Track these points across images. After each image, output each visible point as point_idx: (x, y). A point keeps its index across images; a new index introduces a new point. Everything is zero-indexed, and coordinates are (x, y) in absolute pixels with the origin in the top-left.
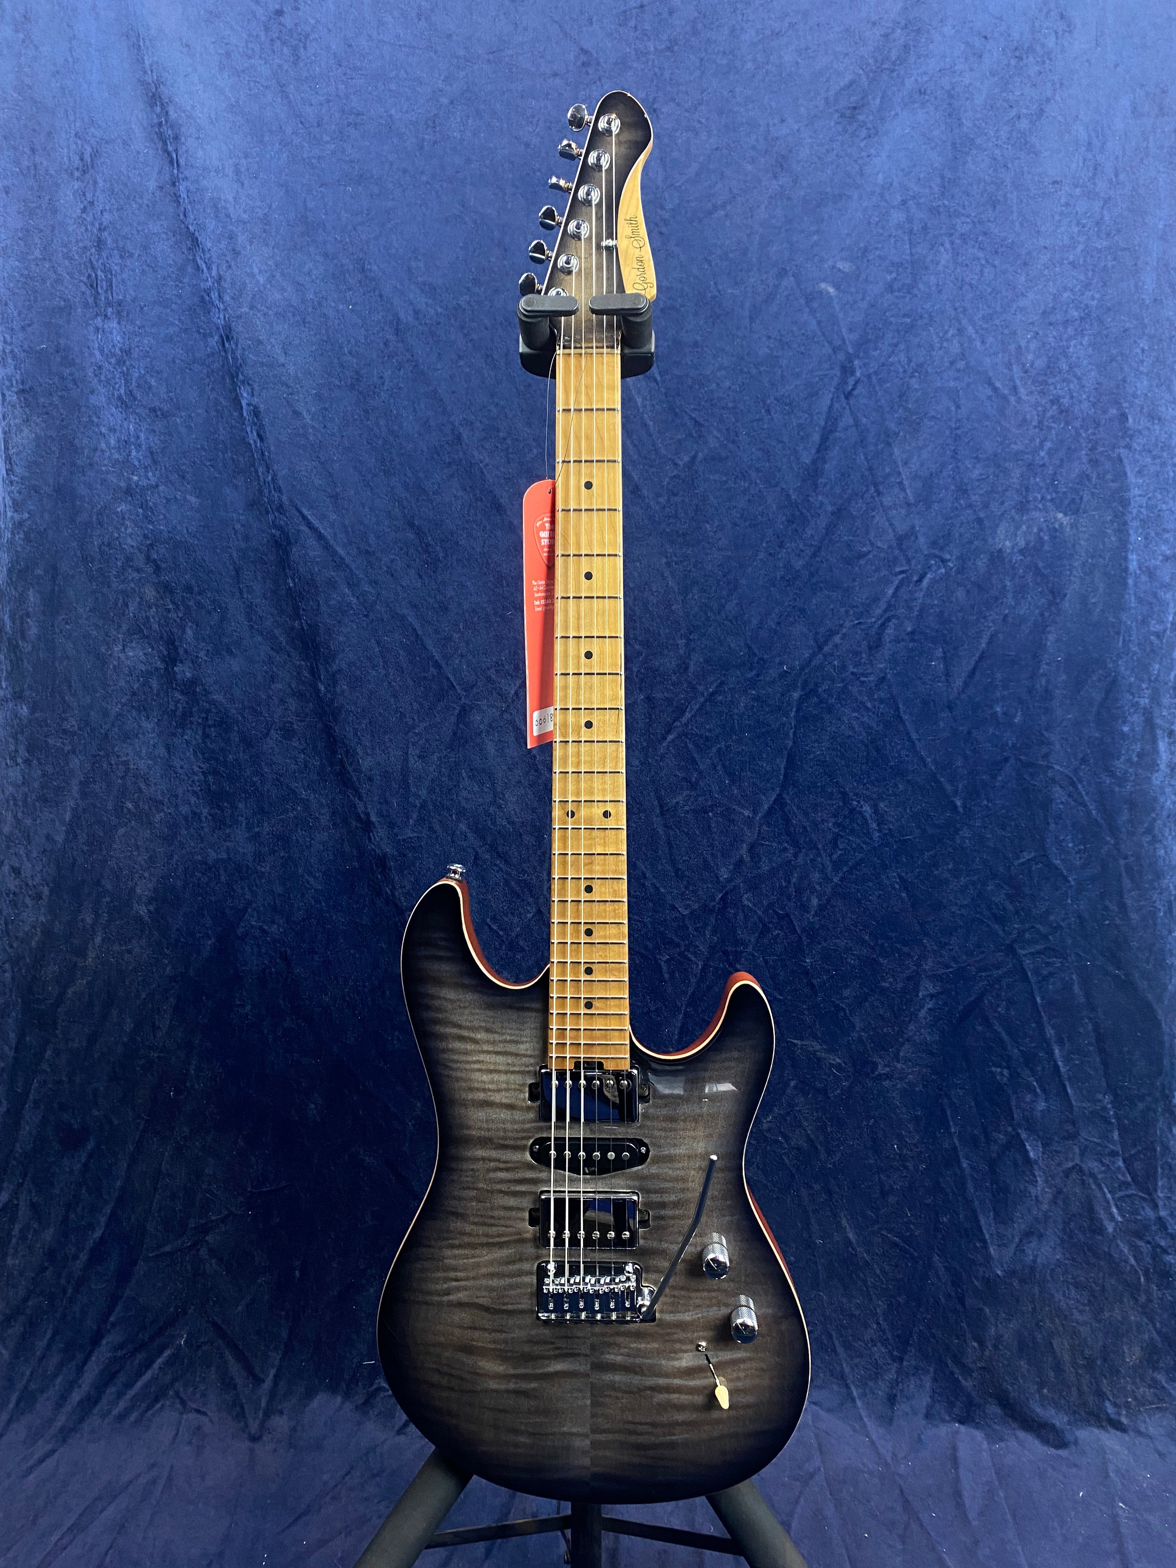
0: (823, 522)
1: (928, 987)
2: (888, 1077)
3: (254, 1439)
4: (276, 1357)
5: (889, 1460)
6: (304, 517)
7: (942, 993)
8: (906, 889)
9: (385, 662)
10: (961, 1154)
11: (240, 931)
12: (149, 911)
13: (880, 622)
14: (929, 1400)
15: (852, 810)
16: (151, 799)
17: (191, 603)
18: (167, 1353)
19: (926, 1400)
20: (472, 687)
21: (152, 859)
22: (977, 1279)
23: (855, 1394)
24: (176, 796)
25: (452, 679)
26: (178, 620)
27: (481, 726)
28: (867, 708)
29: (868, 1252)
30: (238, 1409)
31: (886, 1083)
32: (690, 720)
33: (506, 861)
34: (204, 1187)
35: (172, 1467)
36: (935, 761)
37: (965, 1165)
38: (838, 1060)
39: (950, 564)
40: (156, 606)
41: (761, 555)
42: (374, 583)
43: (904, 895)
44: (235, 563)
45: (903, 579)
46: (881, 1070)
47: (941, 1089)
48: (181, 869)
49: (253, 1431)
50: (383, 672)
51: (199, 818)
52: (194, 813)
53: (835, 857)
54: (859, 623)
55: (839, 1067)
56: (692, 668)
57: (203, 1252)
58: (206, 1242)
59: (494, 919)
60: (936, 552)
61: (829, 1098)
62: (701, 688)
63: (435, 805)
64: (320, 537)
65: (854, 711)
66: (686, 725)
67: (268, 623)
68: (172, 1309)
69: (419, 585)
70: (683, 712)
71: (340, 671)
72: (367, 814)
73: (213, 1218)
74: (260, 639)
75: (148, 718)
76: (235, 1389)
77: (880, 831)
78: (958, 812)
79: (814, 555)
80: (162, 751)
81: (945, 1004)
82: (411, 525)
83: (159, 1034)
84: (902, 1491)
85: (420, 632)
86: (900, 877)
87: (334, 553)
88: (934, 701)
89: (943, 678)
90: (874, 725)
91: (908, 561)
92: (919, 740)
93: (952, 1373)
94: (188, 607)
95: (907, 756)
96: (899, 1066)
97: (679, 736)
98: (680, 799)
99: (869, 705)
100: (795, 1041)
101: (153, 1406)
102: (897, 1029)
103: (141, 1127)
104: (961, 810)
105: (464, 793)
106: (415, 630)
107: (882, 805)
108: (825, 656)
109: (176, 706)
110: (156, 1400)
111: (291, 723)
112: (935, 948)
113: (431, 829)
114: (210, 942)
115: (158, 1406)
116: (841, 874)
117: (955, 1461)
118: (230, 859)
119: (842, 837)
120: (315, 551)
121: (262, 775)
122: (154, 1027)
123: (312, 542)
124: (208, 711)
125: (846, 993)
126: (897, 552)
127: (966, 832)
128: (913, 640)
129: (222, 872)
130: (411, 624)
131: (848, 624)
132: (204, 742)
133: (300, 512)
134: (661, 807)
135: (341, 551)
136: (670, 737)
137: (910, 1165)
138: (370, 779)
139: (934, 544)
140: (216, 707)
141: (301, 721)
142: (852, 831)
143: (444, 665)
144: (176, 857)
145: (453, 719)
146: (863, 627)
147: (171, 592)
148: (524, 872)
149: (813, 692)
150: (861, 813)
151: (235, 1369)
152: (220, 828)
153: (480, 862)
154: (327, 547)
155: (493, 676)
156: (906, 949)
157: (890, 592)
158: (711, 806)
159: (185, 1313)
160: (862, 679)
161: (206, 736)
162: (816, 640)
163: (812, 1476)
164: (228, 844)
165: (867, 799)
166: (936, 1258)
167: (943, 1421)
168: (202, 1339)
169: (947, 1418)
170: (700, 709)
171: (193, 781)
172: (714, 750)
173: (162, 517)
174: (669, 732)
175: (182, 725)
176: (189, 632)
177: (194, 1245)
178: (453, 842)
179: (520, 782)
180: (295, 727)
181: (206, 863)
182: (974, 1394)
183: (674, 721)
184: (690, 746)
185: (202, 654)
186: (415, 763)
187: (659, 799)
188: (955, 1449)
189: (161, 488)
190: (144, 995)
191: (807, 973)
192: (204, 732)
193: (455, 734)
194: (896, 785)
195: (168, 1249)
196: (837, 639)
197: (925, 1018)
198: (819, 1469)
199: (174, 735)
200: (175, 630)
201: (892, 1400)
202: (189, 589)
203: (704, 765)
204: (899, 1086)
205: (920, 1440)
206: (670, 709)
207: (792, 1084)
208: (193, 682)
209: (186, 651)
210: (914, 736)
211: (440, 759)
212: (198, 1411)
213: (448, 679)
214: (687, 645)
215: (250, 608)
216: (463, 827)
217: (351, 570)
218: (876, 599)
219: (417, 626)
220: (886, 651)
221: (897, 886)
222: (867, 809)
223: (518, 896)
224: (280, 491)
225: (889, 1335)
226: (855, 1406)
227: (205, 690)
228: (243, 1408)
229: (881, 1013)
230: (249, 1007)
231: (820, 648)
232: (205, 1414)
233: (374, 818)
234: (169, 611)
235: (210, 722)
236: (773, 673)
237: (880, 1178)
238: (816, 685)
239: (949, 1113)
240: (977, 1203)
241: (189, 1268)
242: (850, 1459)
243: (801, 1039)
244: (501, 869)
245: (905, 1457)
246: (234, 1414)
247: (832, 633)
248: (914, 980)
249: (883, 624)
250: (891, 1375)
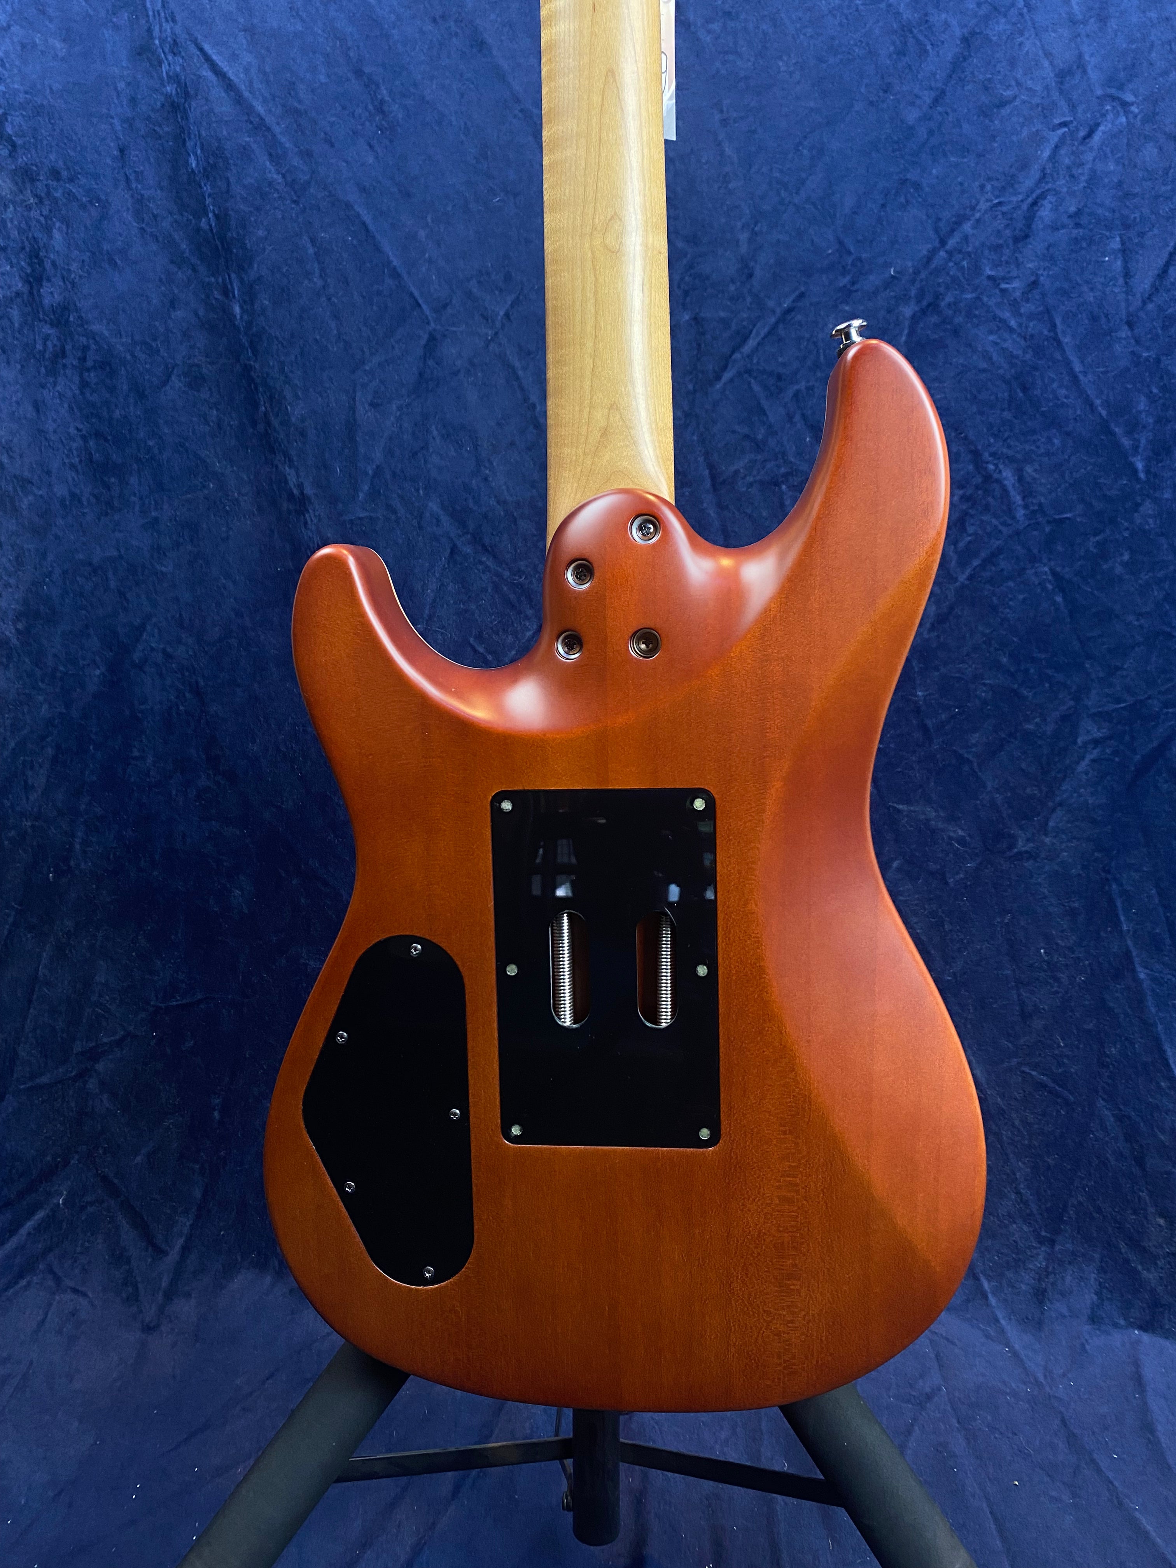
0: (949, 52)
1: (1089, 730)
2: (1031, 855)
3: (148, 1329)
4: (184, 1223)
5: (1041, 1378)
6: (208, 59)
7: (1110, 738)
8: (1062, 590)
9: (322, 270)
10: (1137, 960)
11: (137, 656)
12: (17, 630)
13: (1030, 200)
14: (1095, 1297)
15: (988, 478)
16: (15, 476)
17: (58, 194)
18: (40, 1215)
19: (1090, 1298)
20: (445, 306)
21: (19, 561)
22: (1163, 1131)
23: (986, 1285)
24: (49, 473)
25: (416, 294)
26: (42, 219)
27: (459, 363)
28: (1011, 330)
29: (1003, 1096)
30: (130, 1289)
31: (1029, 864)
32: (755, 350)
33: (495, 557)
34: (94, 998)
35: (31, 1363)
36: (1107, 404)
37: (1142, 976)
38: (960, 832)
39: (1134, 109)
40: (13, 202)
41: (859, 106)
42: (307, 155)
43: (1059, 599)
44: (118, 138)
45: (1063, 134)
46: (1021, 845)
47: (1108, 872)
48: (57, 571)
49: (147, 1320)
50: (320, 283)
51: (80, 501)
52: (73, 495)
53: (961, 545)
54: (1000, 203)
55: (961, 841)
56: (758, 272)
57: (92, 1084)
58: (96, 1071)
59: (479, 637)
60: (1113, 91)
61: (947, 883)
62: (771, 304)
63: (394, 474)
64: (229, 85)
65: (991, 332)
66: (749, 356)
67: (165, 224)
68: (49, 1158)
69: (371, 160)
70: (745, 339)
71: (259, 278)
72: (300, 486)
73: (105, 1040)
74: (154, 247)
75: (8, 363)
76: (128, 1262)
77: (1026, 507)
78: (1138, 480)
79: (936, 101)
80: (28, 410)
81: (1116, 753)
82: (359, 73)
83: (33, 797)
84: (1064, 1422)
85: (371, 227)
86: (1054, 573)
87: (249, 110)
88: (1106, 316)
89: (1121, 281)
90: (1020, 352)
91: (1073, 107)
92: (1085, 373)
93: (1127, 1261)
94: (56, 201)
95: (1066, 397)
96: (1047, 840)
97: (739, 374)
98: (740, 464)
99: (1013, 323)
100: (900, 807)
101: (16, 1283)
102: (1044, 789)
103: (11, 920)
104: (1142, 475)
105: (435, 459)
106: (364, 224)
107: (1029, 469)
108: (950, 253)
109: (45, 344)
110: (21, 1276)
111: (198, 366)
112: (1101, 675)
113: (389, 507)
114: (98, 672)
115: (23, 1282)
116: (968, 572)
117: (1139, 1380)
118: (121, 557)
119: (972, 516)
120: (224, 106)
121: (160, 438)
122: (28, 788)
123: (217, 93)
124: (86, 348)
125: (975, 738)
126: (1055, 95)
127: (1148, 507)
128: (1078, 225)
129: (110, 574)
130: (358, 216)
131: (983, 206)
132: (82, 393)
133: (201, 50)
134: (713, 478)
135: (260, 108)
136: (727, 376)
137: (1064, 977)
138: (303, 434)
139: (1111, 81)
140: (96, 343)
141: (211, 363)
142: (987, 508)
143: (405, 276)
144: (51, 557)
145: (420, 352)
146: (1004, 209)
147: (33, 180)
148: (520, 573)
149: (933, 307)
150: (998, 481)
151: (128, 1235)
152: (107, 514)
153: (458, 558)
154: (239, 99)
155: (475, 290)
156: (1060, 677)
157: (1047, 153)
158: (786, 475)
159: (66, 1163)
160: (1003, 286)
161: (84, 385)
162: (937, 230)
163: (929, 1397)
164: (117, 534)
165: (1011, 460)
166: (1100, 1103)
167: (1116, 1325)
168: (88, 1198)
169: (1122, 1322)
170: (769, 333)
171: (70, 450)
172: (790, 392)
173: (16, 71)
174: (725, 368)
175: (52, 372)
176: (56, 234)
177: (81, 1075)
178: (420, 527)
179: (512, 444)
180: (204, 371)
181: (90, 564)
182: (1160, 1289)
183: (733, 352)
184: (756, 388)
185: (74, 266)
186: (364, 414)
187: (711, 467)
188: (1137, 1364)
189: (15, 29)
190: (13, 744)
191: (918, 711)
192: (81, 376)
193: (421, 374)
194: (1049, 440)
195: (44, 1080)
196: (967, 227)
197: (1087, 773)
198: (939, 1389)
199: (43, 386)
200: (38, 235)
201: (1040, 1296)
202: (55, 174)
203: (775, 413)
204: (1047, 868)
205: (1084, 1349)
206: (726, 335)
207: (895, 864)
208: (65, 308)
209: (54, 264)
210: (1078, 367)
211: (400, 408)
212: (75, 1291)
213: (411, 295)
214: (750, 241)
215: (140, 201)
216: (434, 506)
217: (274, 136)
218: (1024, 166)
219: (367, 218)
220: (1037, 245)
221: (1050, 587)
222: (1008, 476)
223: (513, 607)
224: (174, 20)
225: (1034, 1208)
226: (988, 1305)
227: (80, 317)
228: (136, 1289)
229: (1023, 766)
230: (150, 760)
231: (943, 243)
232: (85, 1295)
233: (309, 490)
234: (29, 208)
235: (89, 364)
236: (873, 280)
237: (1019, 995)
238: (938, 296)
239: (1119, 904)
240: (1160, 1027)
241: (73, 1104)
242: (983, 1375)
243: (908, 802)
244: (487, 569)
245: (1064, 1375)
246: (124, 1295)
247: (960, 220)
248: (1070, 720)
249: (1035, 203)
250: (1040, 1262)
